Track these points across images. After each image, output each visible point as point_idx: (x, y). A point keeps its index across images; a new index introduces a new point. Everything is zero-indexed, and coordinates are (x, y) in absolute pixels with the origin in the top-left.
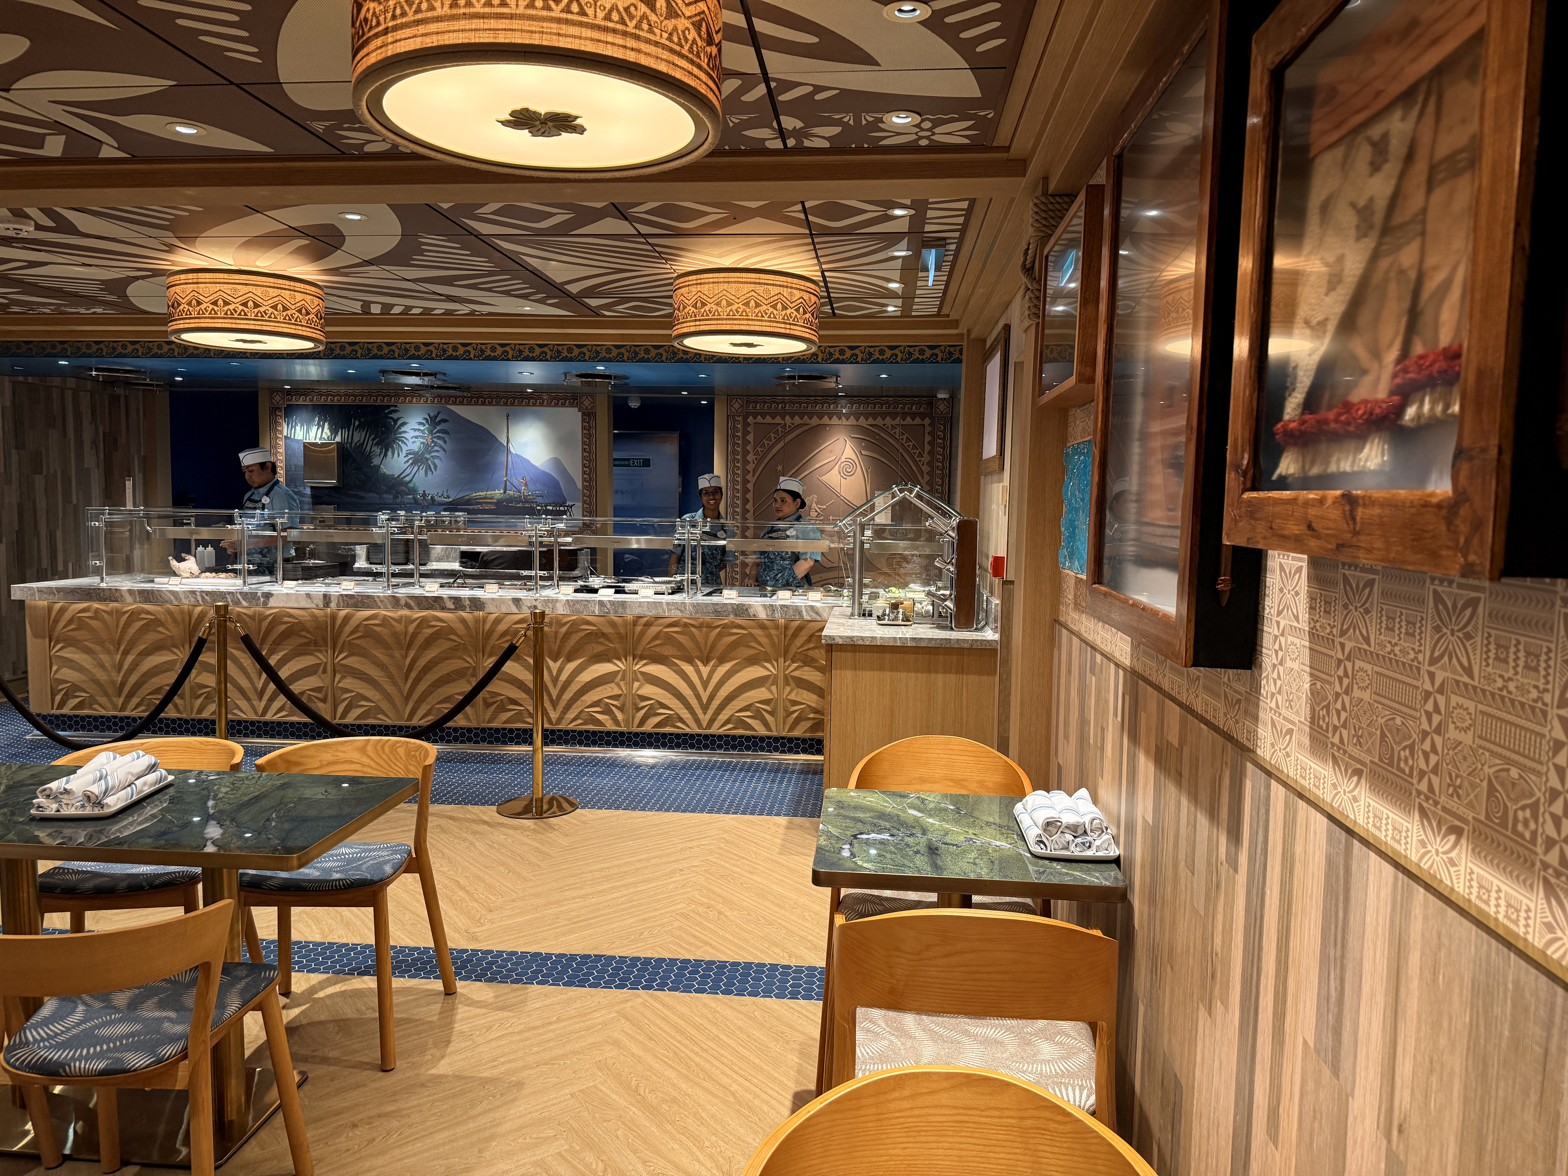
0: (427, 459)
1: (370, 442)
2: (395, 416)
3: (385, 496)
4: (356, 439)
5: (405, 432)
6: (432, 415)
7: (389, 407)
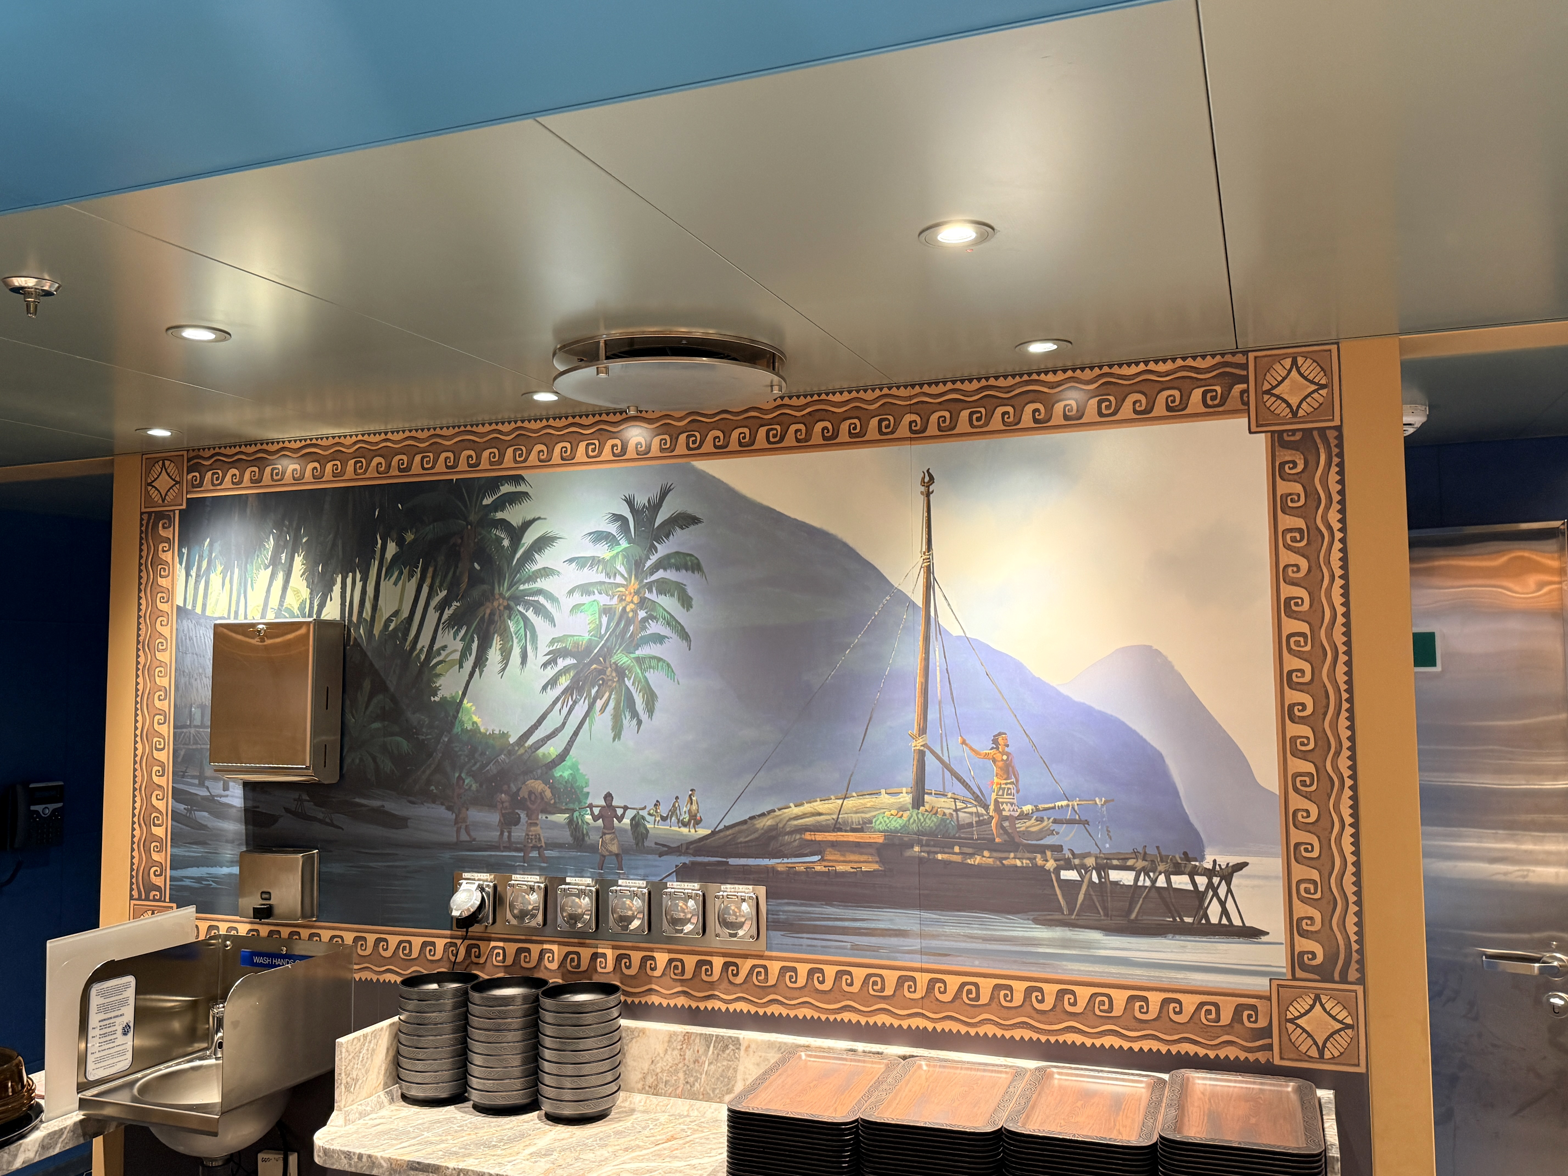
0: (621, 672)
1: (432, 616)
2: (513, 515)
3: (475, 815)
4: (387, 608)
5: (546, 572)
6: (641, 500)
7: (494, 483)
